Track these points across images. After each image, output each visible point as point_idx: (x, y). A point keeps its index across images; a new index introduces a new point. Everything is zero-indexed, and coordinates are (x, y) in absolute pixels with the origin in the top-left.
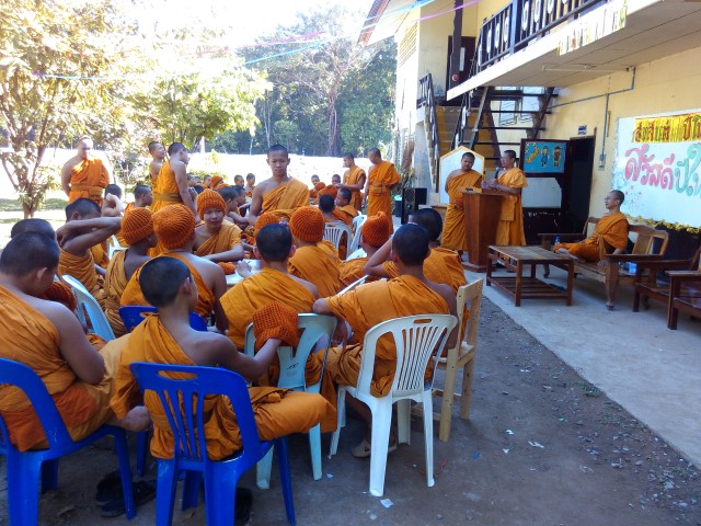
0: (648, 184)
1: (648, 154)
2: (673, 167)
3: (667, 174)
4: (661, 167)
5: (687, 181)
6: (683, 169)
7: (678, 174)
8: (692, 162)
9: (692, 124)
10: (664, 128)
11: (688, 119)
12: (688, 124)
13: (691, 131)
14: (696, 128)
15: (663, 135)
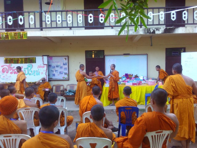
0: (13, 74)
1: (12, 66)
2: (23, 69)
5: (28, 72)
6: (27, 70)
7: (25, 71)
8: (29, 68)
9: (28, 60)
10: (17, 60)
11: (26, 59)
12: (26, 60)
13: (28, 61)
14: (29, 61)
15: (17, 62)
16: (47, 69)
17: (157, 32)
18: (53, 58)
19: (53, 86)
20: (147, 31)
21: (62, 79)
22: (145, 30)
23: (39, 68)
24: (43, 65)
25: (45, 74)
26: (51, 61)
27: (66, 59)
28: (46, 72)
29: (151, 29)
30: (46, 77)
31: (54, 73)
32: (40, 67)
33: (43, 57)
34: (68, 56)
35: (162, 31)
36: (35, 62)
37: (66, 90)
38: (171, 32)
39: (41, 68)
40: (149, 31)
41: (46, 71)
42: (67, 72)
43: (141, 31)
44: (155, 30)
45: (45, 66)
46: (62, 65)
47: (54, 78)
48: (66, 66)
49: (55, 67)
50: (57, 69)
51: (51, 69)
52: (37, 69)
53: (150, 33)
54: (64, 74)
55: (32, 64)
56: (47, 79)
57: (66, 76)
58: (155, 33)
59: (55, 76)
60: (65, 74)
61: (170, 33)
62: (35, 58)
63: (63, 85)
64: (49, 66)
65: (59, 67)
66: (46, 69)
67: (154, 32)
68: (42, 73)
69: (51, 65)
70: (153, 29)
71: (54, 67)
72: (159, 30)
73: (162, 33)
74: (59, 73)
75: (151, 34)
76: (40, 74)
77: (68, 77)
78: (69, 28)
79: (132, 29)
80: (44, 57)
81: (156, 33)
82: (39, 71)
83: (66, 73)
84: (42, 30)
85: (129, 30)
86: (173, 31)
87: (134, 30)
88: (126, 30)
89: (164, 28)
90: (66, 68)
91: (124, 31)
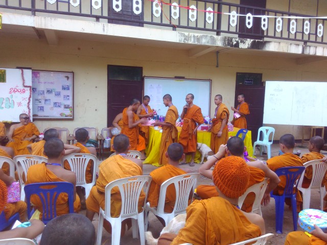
16: (30, 97)
17: (241, 46)
18: (41, 74)
20: (228, 42)
21: (58, 116)
22: (225, 41)
23: (13, 94)
24: (22, 88)
25: (26, 107)
26: (36, 80)
27: (68, 78)
28: (29, 103)
29: (234, 40)
30: (29, 112)
31: (42, 104)
32: (15, 90)
33: (22, 71)
34: (73, 73)
35: (249, 44)
36: (4, 80)
38: (260, 47)
39: (17, 93)
40: (231, 43)
41: (29, 100)
42: (69, 103)
43: (219, 42)
44: (239, 42)
45: (26, 89)
46: (59, 89)
47: (41, 114)
48: (69, 93)
49: (43, 93)
50: (48, 96)
52: (9, 96)
53: (232, 46)
54: (63, 107)
56: (31, 115)
57: (68, 112)
58: (238, 47)
59: (43, 110)
60: (66, 107)
61: (259, 49)
62: (5, 72)
63: (66, 130)
65: (53, 93)
66: (28, 97)
67: (237, 45)
68: (20, 104)
69: (36, 89)
70: (237, 40)
72: (243, 43)
73: (248, 48)
74: (52, 105)
75: (233, 48)
76: (16, 105)
77: (71, 114)
78: (95, 19)
79: (206, 36)
80: (25, 70)
81: (240, 47)
82: (14, 99)
83: (69, 106)
84: (33, 13)
85: (202, 37)
86: (263, 47)
87: (208, 38)
88: (197, 36)
89: (252, 40)
90: (68, 96)
91: (194, 36)
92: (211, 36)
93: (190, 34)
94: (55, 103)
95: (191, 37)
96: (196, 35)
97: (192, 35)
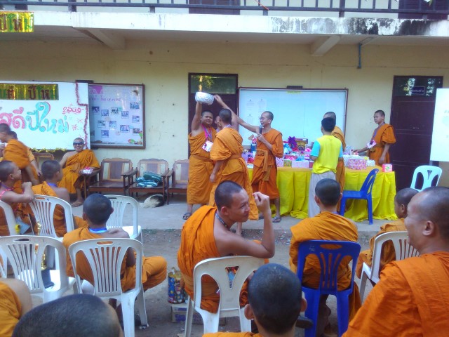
2: (24, 115)
3: (18, 119)
4: (11, 115)
5: (38, 124)
6: (34, 118)
7: (30, 119)
8: (41, 113)
9: (37, 91)
10: (9, 91)
11: (32, 87)
12: (32, 90)
13: (37, 95)
14: (41, 93)
15: (9, 95)
16: (87, 117)
17: (382, 31)
18: (105, 89)
19: (104, 161)
20: (358, 27)
21: (126, 143)
22: (351, 25)
23: (67, 114)
24: (77, 107)
25: (82, 131)
26: (99, 96)
28: (85, 125)
29: (368, 22)
30: (86, 137)
31: (107, 127)
32: (68, 110)
33: (77, 85)
34: (143, 86)
35: (396, 28)
36: (57, 97)
37: (137, 173)
38: (418, 31)
39: (71, 113)
40: (363, 28)
41: (86, 122)
42: (139, 126)
43: (341, 26)
44: (379, 24)
45: (82, 108)
46: (125, 107)
47: (105, 140)
48: (139, 112)
49: (108, 113)
50: (113, 117)
51: (98, 117)
52: (62, 117)
53: (365, 32)
54: (131, 131)
55: (48, 101)
56: (89, 142)
57: (138, 138)
58: (377, 33)
59: (108, 135)
60: (136, 131)
61: (415, 34)
62: (57, 86)
63: (128, 162)
64: (93, 109)
65: (120, 113)
66: (85, 118)
67: (374, 30)
68: (75, 127)
69: (98, 108)
70: (374, 22)
71: (106, 114)
72: (387, 26)
73: (395, 34)
74: (118, 128)
75: (368, 35)
76: (70, 127)
77: (142, 140)
78: (148, 9)
79: (319, 19)
80: (80, 84)
81: (380, 33)
82: (68, 120)
83: (138, 130)
84: (74, 9)
85: (311, 22)
86: (424, 31)
87: (322, 23)
88: (303, 21)
89: (402, 21)
90: (138, 117)
91: (298, 22)
92: (327, 19)
93: (291, 18)
94: (122, 126)
95: (292, 22)
96: (301, 19)
97: (295, 21)
